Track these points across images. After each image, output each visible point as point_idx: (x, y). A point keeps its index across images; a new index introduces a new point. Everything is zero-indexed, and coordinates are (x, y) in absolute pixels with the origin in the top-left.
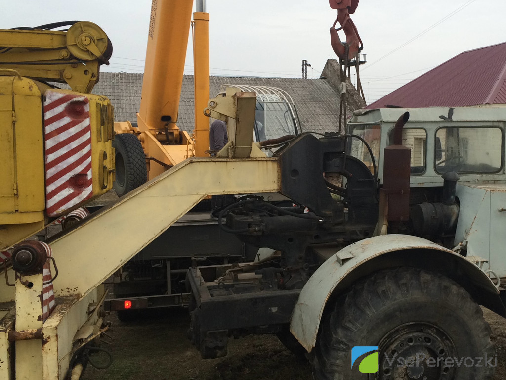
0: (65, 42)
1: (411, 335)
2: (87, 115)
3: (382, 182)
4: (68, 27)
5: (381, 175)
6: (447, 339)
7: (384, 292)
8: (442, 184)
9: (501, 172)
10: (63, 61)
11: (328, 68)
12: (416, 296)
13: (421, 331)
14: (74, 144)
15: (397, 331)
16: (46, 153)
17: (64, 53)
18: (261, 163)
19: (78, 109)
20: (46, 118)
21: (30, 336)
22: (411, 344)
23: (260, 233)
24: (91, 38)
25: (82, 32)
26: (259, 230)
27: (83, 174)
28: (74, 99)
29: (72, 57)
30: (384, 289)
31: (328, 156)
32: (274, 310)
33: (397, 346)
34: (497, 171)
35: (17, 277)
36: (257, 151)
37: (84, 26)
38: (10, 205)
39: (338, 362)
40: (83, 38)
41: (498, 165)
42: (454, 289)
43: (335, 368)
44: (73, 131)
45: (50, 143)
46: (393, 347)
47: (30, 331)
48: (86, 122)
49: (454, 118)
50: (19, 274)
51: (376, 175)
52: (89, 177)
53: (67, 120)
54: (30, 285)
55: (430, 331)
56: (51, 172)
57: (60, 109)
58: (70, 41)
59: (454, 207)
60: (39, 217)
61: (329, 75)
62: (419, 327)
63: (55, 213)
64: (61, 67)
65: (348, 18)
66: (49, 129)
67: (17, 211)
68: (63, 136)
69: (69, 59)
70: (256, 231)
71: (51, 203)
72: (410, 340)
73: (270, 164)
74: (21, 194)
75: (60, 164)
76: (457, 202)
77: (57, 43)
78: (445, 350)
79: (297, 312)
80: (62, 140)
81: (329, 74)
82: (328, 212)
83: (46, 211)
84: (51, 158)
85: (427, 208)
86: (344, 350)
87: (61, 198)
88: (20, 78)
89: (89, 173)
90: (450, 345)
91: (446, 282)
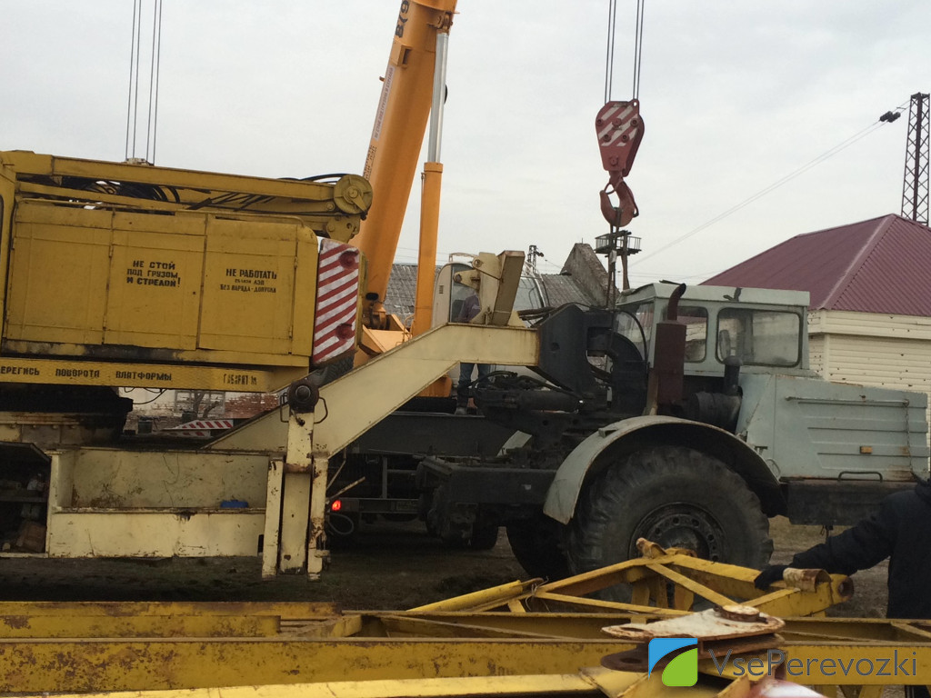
0: (333, 195)
1: (677, 515)
2: (356, 266)
3: (652, 366)
4: (337, 179)
5: (651, 359)
6: (718, 527)
7: (649, 464)
8: (722, 375)
9: (799, 366)
10: (327, 213)
11: (574, 258)
12: (684, 472)
13: (689, 513)
14: (344, 294)
15: (662, 510)
16: (318, 300)
17: (330, 206)
18: (519, 332)
19: (350, 260)
20: (321, 266)
21: (302, 470)
22: (677, 525)
23: (515, 406)
24: (359, 192)
25: (350, 184)
26: (515, 403)
27: (348, 325)
28: (348, 250)
29: (337, 209)
30: (649, 461)
31: (592, 331)
32: (528, 487)
33: (661, 525)
34: (793, 365)
35: (291, 414)
36: (515, 320)
37: (353, 179)
38: (284, 347)
39: (596, 534)
40: (351, 191)
41: (795, 359)
42: (728, 473)
43: (595, 542)
44: (344, 280)
45: (322, 291)
46: (657, 526)
47: (301, 465)
48: (356, 273)
49: (742, 298)
50: (293, 411)
51: (647, 356)
52: (353, 328)
53: (340, 269)
54: (301, 423)
55: (698, 515)
56: (321, 319)
57: (335, 258)
58: (337, 193)
59: (737, 399)
60: (305, 363)
61: (576, 270)
62: (687, 507)
63: (320, 360)
64: (325, 219)
65: (620, 181)
66: (323, 277)
67: (290, 353)
68: (335, 285)
69: (334, 212)
70: (511, 403)
71: (318, 350)
72: (676, 520)
73: (529, 334)
74: (295, 338)
75: (330, 312)
76: (740, 392)
77: (324, 195)
78: (715, 537)
79: (553, 490)
80: (334, 288)
81: (576, 267)
82: (590, 394)
83: (312, 359)
84: (322, 305)
85: (704, 397)
86: (605, 523)
87: (328, 346)
88: (303, 226)
89: (354, 324)
90: (721, 534)
91: (718, 463)
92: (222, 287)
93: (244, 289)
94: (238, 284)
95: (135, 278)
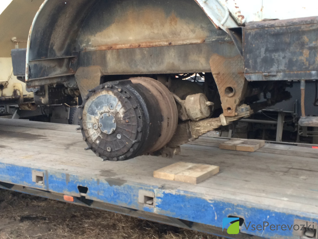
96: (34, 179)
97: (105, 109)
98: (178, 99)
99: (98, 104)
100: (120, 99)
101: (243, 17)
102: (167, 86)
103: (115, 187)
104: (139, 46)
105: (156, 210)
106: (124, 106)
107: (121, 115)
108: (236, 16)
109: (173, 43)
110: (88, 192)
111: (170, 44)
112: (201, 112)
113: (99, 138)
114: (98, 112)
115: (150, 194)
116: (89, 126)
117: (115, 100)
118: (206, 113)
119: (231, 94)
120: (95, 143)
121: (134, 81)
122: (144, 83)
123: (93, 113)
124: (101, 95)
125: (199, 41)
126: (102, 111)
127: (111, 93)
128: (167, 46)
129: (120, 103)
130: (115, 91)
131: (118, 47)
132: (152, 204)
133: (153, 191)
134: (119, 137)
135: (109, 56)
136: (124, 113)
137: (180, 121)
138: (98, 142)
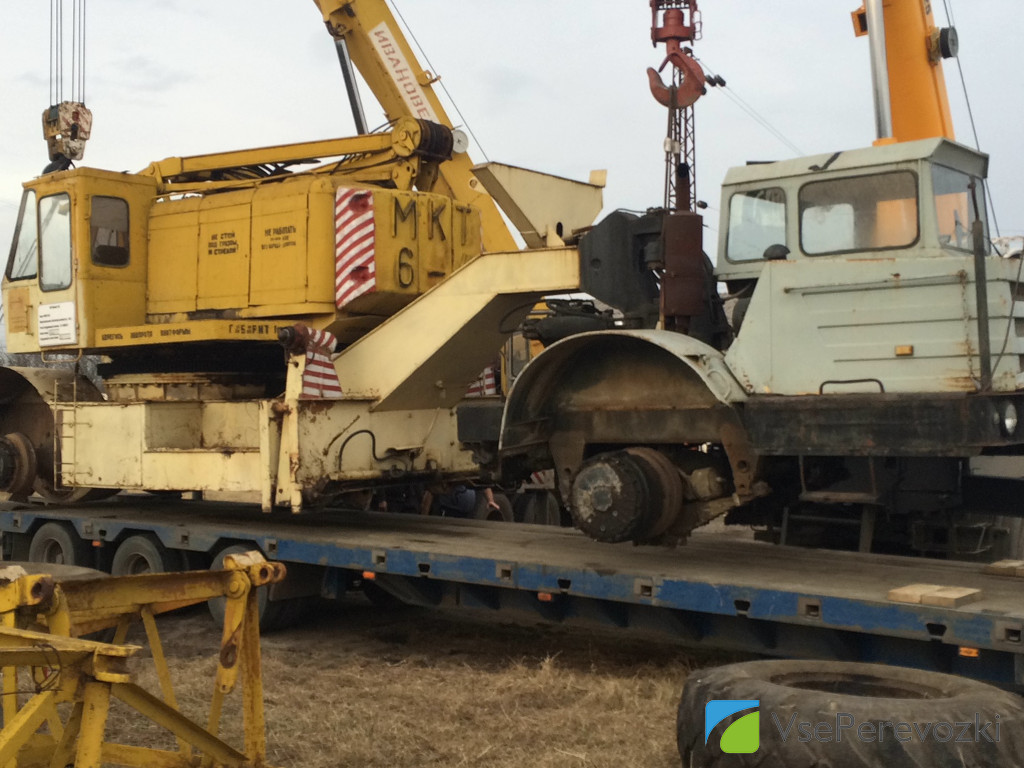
0: (391, 142)
2: (370, 208)
9: (918, 245)
14: (355, 237)
16: (335, 246)
18: (558, 253)
19: (362, 203)
20: (337, 213)
24: (408, 133)
25: (402, 128)
27: (364, 267)
28: (357, 193)
29: (397, 155)
34: (910, 245)
36: (554, 239)
37: (405, 121)
38: (302, 296)
44: (355, 224)
45: (339, 236)
48: (370, 214)
50: (291, 355)
52: (371, 270)
53: (350, 214)
54: (296, 366)
56: (339, 264)
57: (346, 203)
63: (343, 304)
64: (391, 167)
66: (339, 223)
67: (307, 300)
68: (347, 230)
71: (339, 295)
73: (569, 254)
74: (309, 285)
75: (345, 257)
80: (346, 233)
83: (334, 304)
84: (339, 251)
87: (345, 290)
89: (371, 266)
92: (263, 247)
93: (277, 246)
94: (272, 243)
95: (213, 249)
96: (498, 574)
97: (600, 483)
98: (683, 474)
99: (592, 478)
100: (618, 472)
101: (751, 386)
102: (669, 458)
103: (606, 578)
104: (636, 408)
105: (654, 602)
106: (622, 479)
107: (619, 490)
108: (744, 385)
109: (678, 408)
110: (571, 585)
111: (674, 408)
112: (710, 490)
113: (591, 516)
114: (592, 487)
115: (648, 583)
116: (580, 502)
117: (611, 473)
118: (716, 491)
119: (744, 469)
120: (586, 522)
121: (632, 452)
122: (642, 455)
123: (586, 488)
124: (595, 467)
125: (708, 407)
126: (596, 485)
127: (607, 465)
128: (670, 410)
129: (617, 477)
130: (612, 463)
131: (609, 408)
132: (650, 595)
133: (651, 579)
134: (615, 514)
135: (596, 419)
136: (621, 487)
137: (685, 501)
138: (590, 521)
